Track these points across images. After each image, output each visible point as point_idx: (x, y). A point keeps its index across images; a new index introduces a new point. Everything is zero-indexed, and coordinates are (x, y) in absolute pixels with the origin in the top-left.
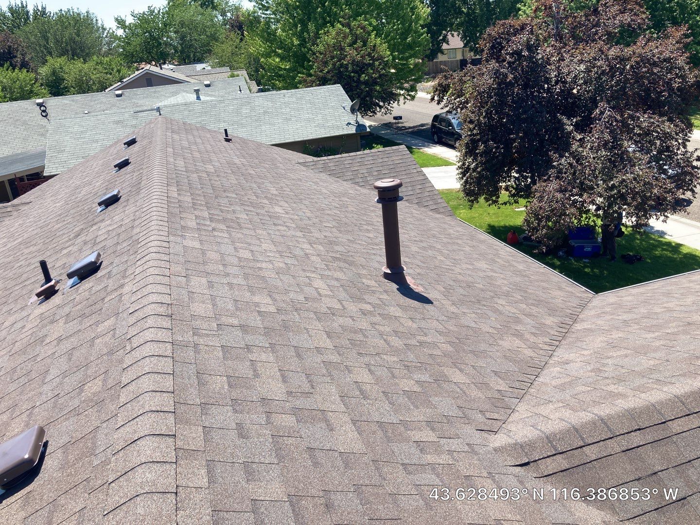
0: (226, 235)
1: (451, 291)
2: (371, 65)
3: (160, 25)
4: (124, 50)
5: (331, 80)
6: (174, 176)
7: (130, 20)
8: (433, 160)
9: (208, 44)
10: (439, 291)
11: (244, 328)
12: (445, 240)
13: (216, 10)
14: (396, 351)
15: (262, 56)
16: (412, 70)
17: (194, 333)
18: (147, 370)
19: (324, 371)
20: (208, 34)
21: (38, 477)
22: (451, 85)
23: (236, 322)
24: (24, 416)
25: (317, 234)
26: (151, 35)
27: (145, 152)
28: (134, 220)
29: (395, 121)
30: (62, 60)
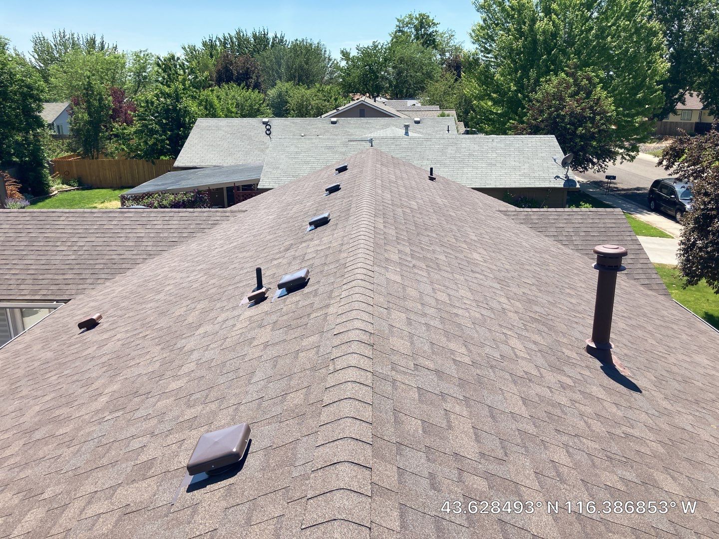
0: (425, 274)
1: (664, 382)
2: (592, 120)
3: (381, 60)
4: (344, 80)
5: (543, 129)
6: (381, 208)
7: (354, 53)
8: (645, 229)
9: (423, 81)
10: (649, 379)
11: (439, 373)
12: (658, 322)
13: (436, 49)
14: (596, 438)
15: (475, 98)
16: (638, 128)
17: (392, 368)
18: (349, 395)
19: (519, 441)
20: (424, 71)
21: (240, 472)
22: (686, 151)
23: (432, 366)
24: (231, 410)
25: (515, 289)
26: (370, 68)
27: (355, 181)
28: (342, 244)
29: (607, 180)
30: (288, 85)
